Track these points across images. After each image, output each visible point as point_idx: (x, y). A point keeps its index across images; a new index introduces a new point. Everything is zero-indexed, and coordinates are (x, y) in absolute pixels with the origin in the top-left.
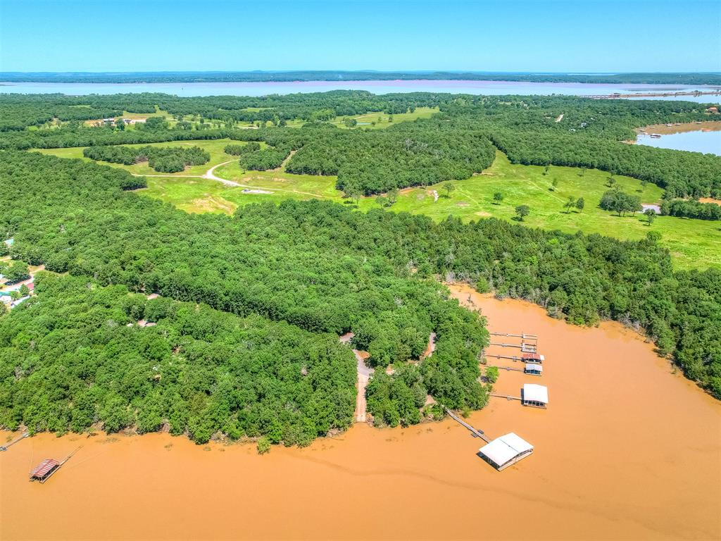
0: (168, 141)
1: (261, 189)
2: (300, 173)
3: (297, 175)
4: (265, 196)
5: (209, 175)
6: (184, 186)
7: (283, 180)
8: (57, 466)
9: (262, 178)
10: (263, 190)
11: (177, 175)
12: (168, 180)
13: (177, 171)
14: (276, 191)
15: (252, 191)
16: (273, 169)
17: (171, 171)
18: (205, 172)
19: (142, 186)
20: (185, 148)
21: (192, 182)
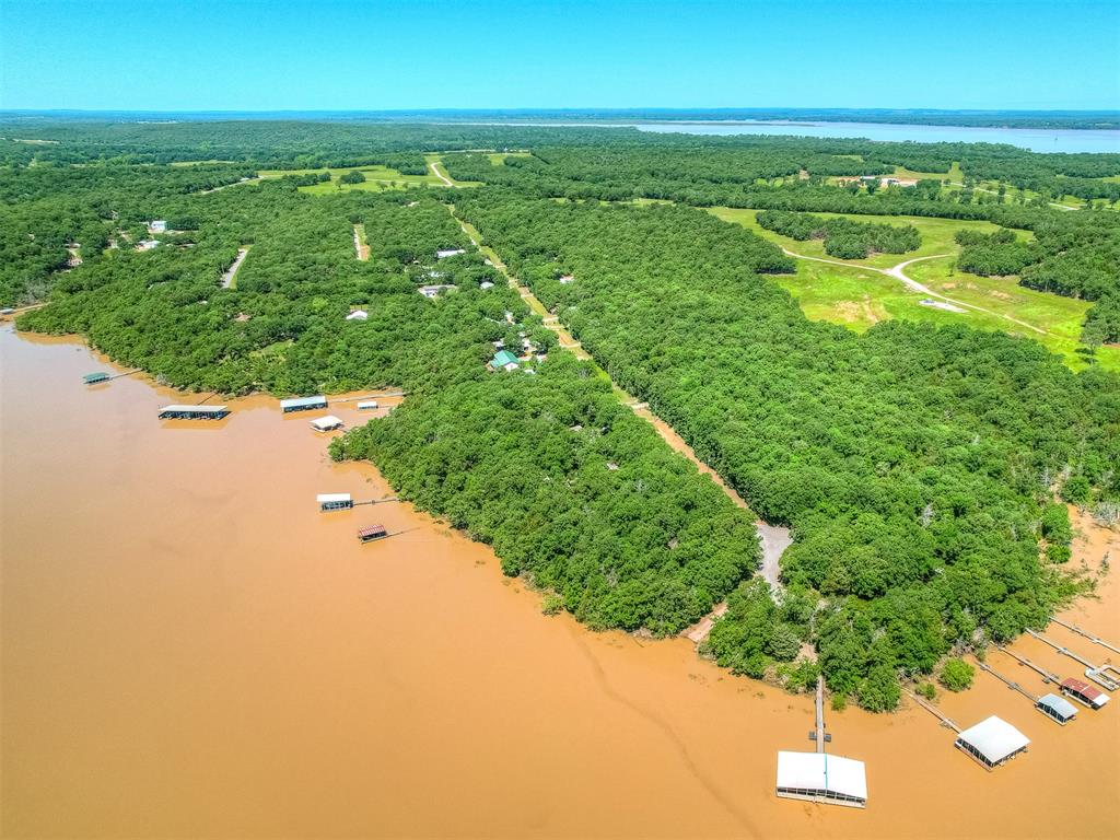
0: (893, 214)
1: (950, 303)
2: (1041, 288)
3: (1036, 292)
4: (949, 314)
5: (896, 272)
6: (846, 280)
7: (1006, 295)
8: (384, 534)
9: (975, 287)
10: (958, 306)
11: (849, 264)
12: (832, 269)
13: (853, 258)
14: (972, 310)
15: (936, 303)
16: (1003, 275)
17: (845, 257)
18: (892, 266)
19: (790, 270)
20: (895, 226)
21: (862, 276)
